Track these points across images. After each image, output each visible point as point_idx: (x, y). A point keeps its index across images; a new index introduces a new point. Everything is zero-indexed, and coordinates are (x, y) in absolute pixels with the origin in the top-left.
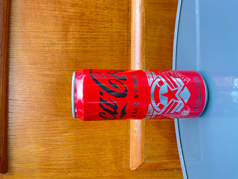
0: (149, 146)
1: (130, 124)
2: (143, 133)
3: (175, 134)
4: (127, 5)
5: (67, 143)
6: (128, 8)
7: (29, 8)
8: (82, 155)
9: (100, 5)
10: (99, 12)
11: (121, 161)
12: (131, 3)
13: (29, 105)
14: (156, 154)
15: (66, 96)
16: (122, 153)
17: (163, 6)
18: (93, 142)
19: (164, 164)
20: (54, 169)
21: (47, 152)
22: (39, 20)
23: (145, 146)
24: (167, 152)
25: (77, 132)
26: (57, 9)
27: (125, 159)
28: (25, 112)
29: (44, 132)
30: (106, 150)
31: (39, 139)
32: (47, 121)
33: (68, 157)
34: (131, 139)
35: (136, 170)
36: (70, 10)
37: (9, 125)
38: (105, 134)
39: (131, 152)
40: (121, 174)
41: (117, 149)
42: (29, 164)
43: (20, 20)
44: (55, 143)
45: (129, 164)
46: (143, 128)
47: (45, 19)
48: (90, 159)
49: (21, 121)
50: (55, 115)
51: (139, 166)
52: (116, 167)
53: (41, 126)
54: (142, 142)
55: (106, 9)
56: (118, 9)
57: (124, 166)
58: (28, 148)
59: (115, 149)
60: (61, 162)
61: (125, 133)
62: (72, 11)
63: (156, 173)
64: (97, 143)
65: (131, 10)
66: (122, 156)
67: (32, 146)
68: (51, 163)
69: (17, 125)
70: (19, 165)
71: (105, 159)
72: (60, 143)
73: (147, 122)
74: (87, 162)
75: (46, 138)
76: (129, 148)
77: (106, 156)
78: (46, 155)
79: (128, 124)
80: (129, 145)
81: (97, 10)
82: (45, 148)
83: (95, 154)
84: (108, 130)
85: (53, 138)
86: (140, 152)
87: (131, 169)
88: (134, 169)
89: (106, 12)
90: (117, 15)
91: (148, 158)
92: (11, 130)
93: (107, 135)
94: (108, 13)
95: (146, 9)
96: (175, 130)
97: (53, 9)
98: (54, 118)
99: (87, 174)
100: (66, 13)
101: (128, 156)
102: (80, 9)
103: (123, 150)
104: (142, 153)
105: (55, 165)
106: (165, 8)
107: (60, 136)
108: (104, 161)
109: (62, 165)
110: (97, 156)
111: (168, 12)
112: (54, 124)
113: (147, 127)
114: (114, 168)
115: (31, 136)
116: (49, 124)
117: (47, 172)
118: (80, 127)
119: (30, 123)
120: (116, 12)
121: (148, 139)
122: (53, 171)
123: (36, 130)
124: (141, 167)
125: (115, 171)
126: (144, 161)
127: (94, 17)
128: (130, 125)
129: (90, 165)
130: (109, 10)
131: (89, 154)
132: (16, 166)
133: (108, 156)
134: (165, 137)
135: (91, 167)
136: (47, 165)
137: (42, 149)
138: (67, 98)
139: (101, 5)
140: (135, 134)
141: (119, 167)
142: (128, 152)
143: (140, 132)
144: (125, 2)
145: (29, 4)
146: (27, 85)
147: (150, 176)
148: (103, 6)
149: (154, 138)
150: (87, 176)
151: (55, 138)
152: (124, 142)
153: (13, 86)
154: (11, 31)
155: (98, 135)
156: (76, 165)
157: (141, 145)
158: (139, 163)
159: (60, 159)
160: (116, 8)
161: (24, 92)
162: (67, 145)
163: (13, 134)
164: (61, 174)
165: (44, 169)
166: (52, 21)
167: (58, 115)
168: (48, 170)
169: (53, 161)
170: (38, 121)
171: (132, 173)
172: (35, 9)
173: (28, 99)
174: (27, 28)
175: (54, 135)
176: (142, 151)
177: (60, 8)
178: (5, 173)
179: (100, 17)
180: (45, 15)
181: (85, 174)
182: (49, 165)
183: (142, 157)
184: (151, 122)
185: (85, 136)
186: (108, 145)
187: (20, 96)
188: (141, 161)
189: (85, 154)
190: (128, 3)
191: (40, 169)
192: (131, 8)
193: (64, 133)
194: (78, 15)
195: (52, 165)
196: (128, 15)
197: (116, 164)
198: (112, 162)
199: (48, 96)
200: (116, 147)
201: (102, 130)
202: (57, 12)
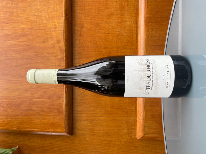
0: (147, 127)
1: (137, 113)
2: (144, 120)
3: (162, 121)
4: (135, 45)
5: (102, 122)
6: (136, 47)
7: (82, 51)
8: (110, 129)
9: (119, 47)
10: (119, 51)
11: (132, 134)
12: (138, 44)
13: (83, 102)
14: (151, 132)
15: (101, 98)
16: (132, 129)
17: (157, 47)
18: (116, 122)
19: (156, 137)
20: (96, 135)
21: (92, 126)
22: (87, 57)
23: (145, 127)
24: (158, 131)
25: (108, 117)
26: (96, 51)
27: (134, 133)
28: (81, 105)
29: (91, 116)
30: (123, 127)
31: (89, 119)
32: (92, 110)
33: (103, 129)
34: (137, 122)
35: (140, 139)
36: (103, 51)
37: (74, 111)
38: (123, 119)
39: (137, 129)
40: (131, 140)
41: (129, 127)
42: (84, 131)
43: (78, 58)
44: (96, 122)
45: (136, 136)
46: (144, 117)
47: (90, 56)
48: (115, 131)
49: (79, 109)
50: (96, 107)
51: (142, 138)
52: (129, 137)
53: (89, 112)
54: (143, 125)
55: (123, 48)
56: (130, 48)
57: (133, 136)
58: (83, 123)
59: (128, 127)
60: (99, 132)
61: (134, 119)
62: (104, 51)
63: (152, 142)
64: (118, 123)
65: (138, 48)
66: (132, 131)
67: (85, 122)
68: (94, 131)
69: (77, 112)
70: (79, 132)
71: (122, 132)
72: (98, 122)
73: (146, 114)
74: (113, 133)
75: (92, 119)
76: (136, 127)
77: (123, 130)
78: (92, 127)
79: (136, 114)
80: (136, 125)
81: (118, 50)
82: (91, 124)
83: (117, 129)
84: (124, 116)
85: (95, 119)
86: (142, 130)
87: (137, 138)
88: (139, 139)
89: (123, 50)
90: (130, 52)
91: (147, 134)
92: (75, 114)
93: (124, 119)
94: (124, 51)
95: (147, 49)
96: (162, 120)
97: (94, 51)
98: (95, 109)
99: (113, 139)
100: (101, 53)
101: (136, 132)
102: (108, 50)
103: (132, 128)
104: (143, 131)
105: (97, 133)
106: (158, 48)
107: (99, 118)
108: (122, 133)
109: (100, 133)
110: (118, 130)
111: (160, 50)
112: (95, 112)
113: (146, 117)
114: (128, 137)
115: (85, 118)
116: (93, 112)
117: (92, 136)
118: (109, 114)
119: (84, 111)
120: (129, 50)
121: (147, 123)
122: (96, 136)
123: (87, 114)
124: (143, 138)
125: (128, 139)
126: (144, 135)
127: (116, 54)
128: (137, 115)
129: (115, 135)
130: (125, 49)
131: (114, 129)
132: (77, 132)
133: (124, 130)
134: (157, 123)
135: (114, 135)
136: (92, 133)
137: (90, 124)
138: (102, 98)
139: (121, 46)
140: (139, 120)
141: (130, 136)
142: (135, 129)
143: (142, 119)
144: (134, 44)
145: (82, 48)
146: (82, 92)
147: (148, 143)
148: (121, 47)
149: (150, 123)
150: (113, 140)
151: (96, 119)
152: (133, 124)
153: (75, 92)
154: (73, 63)
155: (118, 119)
156: (107, 134)
157: (143, 126)
158: (141, 136)
159: (98, 130)
160: (129, 47)
161: (81, 95)
162: (102, 123)
163: (76, 116)
164: (99, 137)
165: (91, 134)
166: (94, 57)
167: (98, 107)
168: (93, 135)
169: (96, 131)
170: (88, 110)
171: (137, 141)
172: (85, 51)
173: (83, 99)
174: (81, 62)
175: (95, 117)
176: (143, 129)
177: (98, 50)
178: (72, 135)
179: (120, 54)
180: (90, 54)
181: (112, 138)
182: (93, 133)
183: (143, 133)
184: (149, 114)
185: (112, 119)
186: (124, 124)
187: (79, 97)
188: (142, 135)
189: (112, 129)
190: (136, 44)
191: (89, 134)
192: (138, 47)
193: (100, 117)
194: (108, 53)
195: (95, 133)
196: (136, 51)
197: (129, 135)
198: (126, 134)
199: (92, 97)
200: (129, 126)
201: (121, 116)
202: (96, 52)
